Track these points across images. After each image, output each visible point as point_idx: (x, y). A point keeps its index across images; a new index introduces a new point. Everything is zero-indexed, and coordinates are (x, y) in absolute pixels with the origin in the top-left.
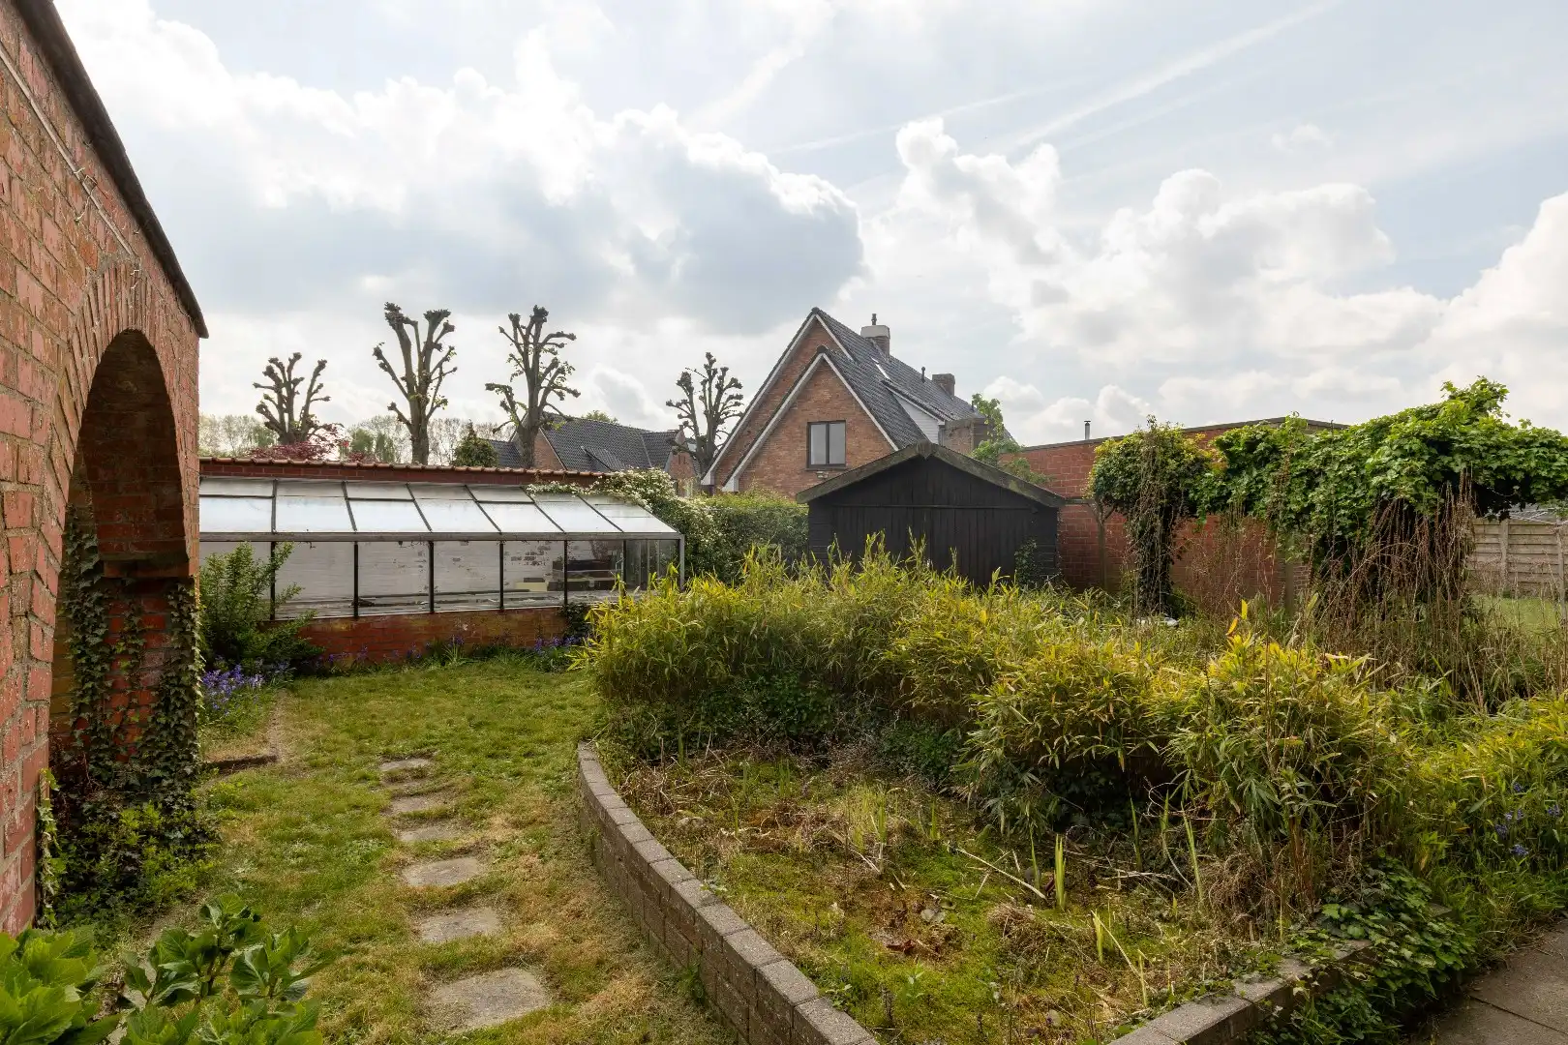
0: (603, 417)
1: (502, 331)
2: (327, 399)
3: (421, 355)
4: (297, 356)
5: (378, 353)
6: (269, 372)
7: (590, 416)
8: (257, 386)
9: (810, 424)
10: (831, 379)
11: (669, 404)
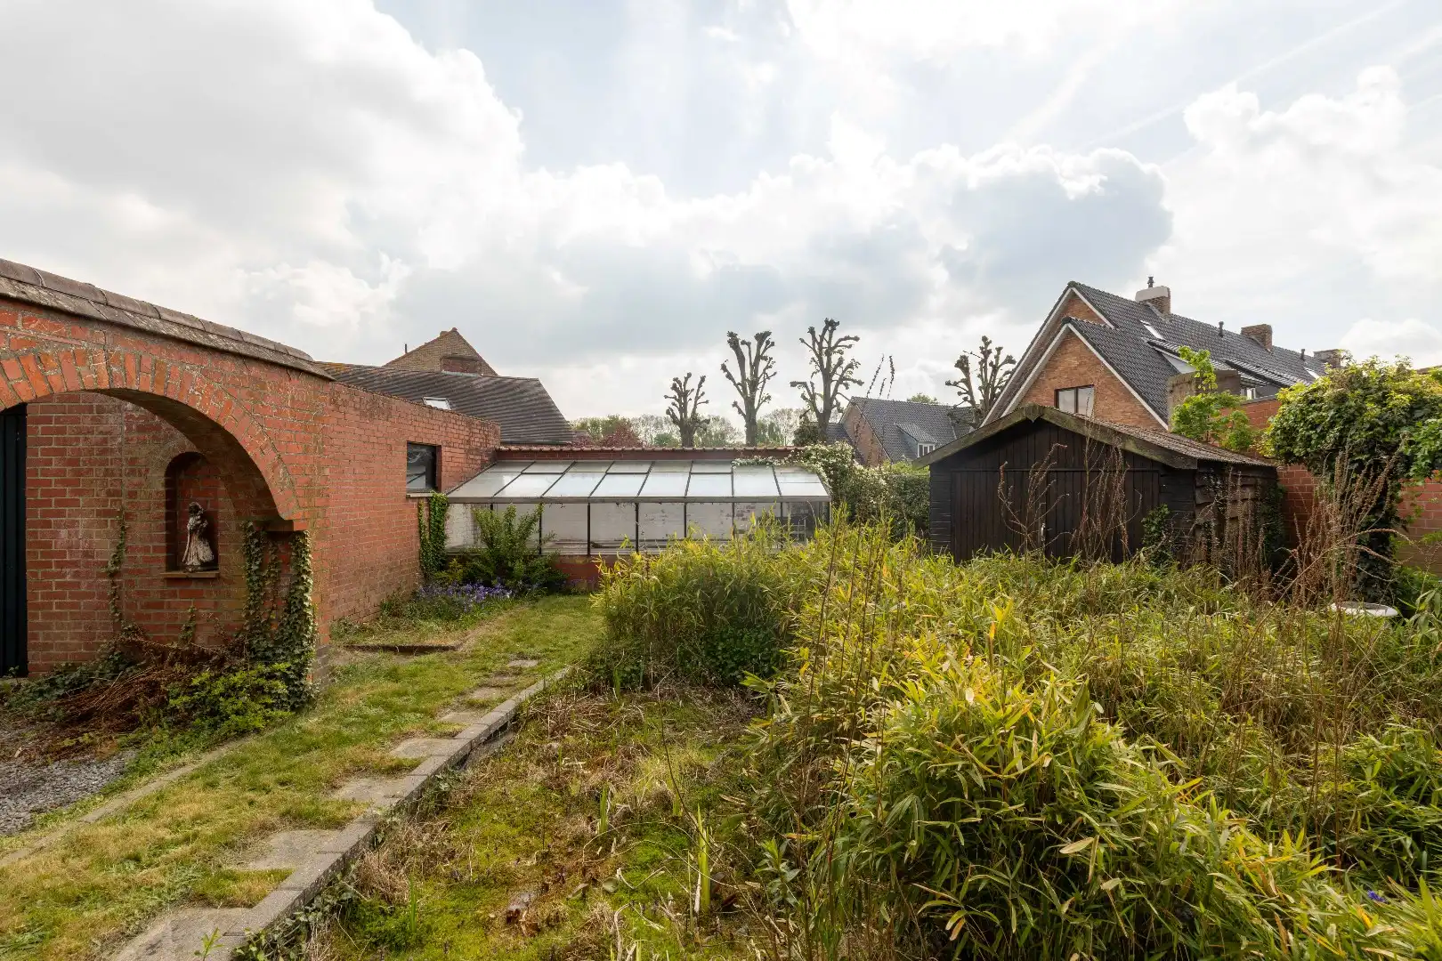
0: (925, 399)
1: (803, 341)
2: (707, 402)
3: (752, 366)
4: (689, 375)
5: (724, 368)
6: (674, 387)
7: (914, 399)
8: (666, 397)
9: (1057, 391)
10: (1077, 348)
11: (948, 384)
